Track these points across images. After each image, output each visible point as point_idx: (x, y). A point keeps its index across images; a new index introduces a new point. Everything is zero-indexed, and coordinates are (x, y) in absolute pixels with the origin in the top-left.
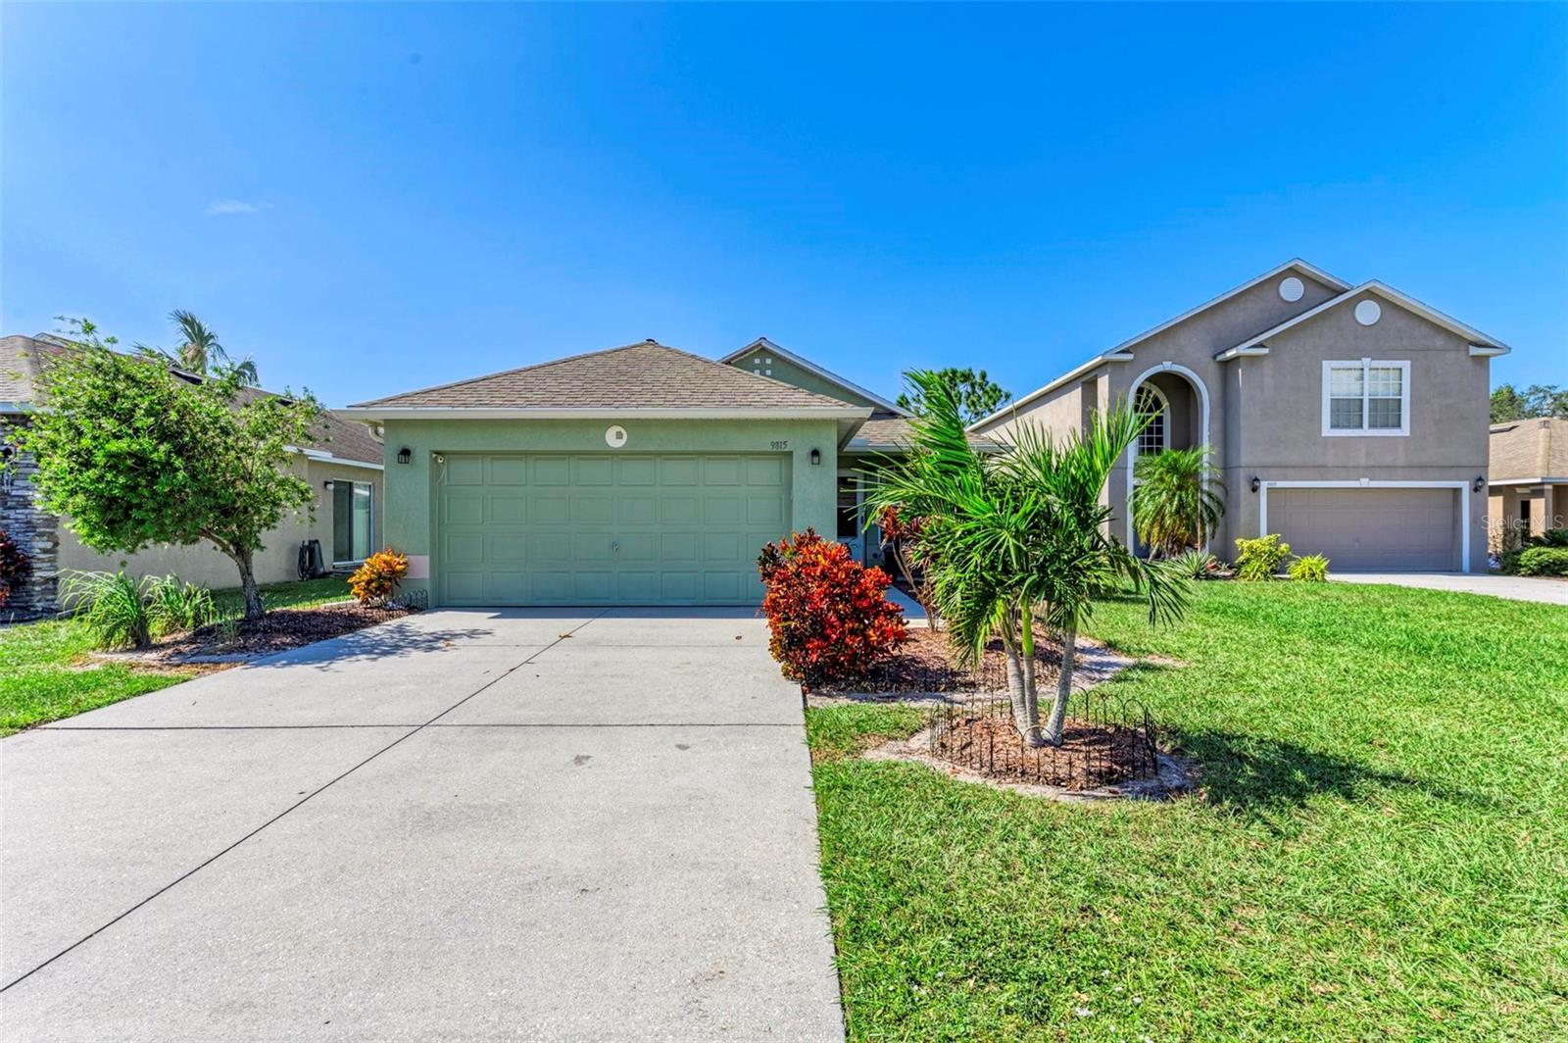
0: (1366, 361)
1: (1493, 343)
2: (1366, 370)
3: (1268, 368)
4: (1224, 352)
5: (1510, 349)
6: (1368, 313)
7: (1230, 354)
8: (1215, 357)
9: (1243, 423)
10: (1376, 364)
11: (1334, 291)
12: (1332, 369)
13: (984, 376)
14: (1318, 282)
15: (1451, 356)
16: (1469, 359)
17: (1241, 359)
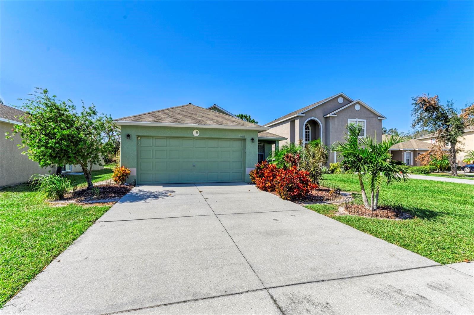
0: (357, 119)
1: (383, 117)
2: (357, 122)
3: (336, 120)
4: (326, 115)
5: (386, 118)
6: (358, 108)
7: (328, 116)
8: (324, 116)
9: (331, 134)
10: (359, 120)
11: (350, 101)
12: (350, 121)
13: (250, 117)
14: (346, 99)
15: (374, 119)
16: (378, 120)
17: (330, 117)
